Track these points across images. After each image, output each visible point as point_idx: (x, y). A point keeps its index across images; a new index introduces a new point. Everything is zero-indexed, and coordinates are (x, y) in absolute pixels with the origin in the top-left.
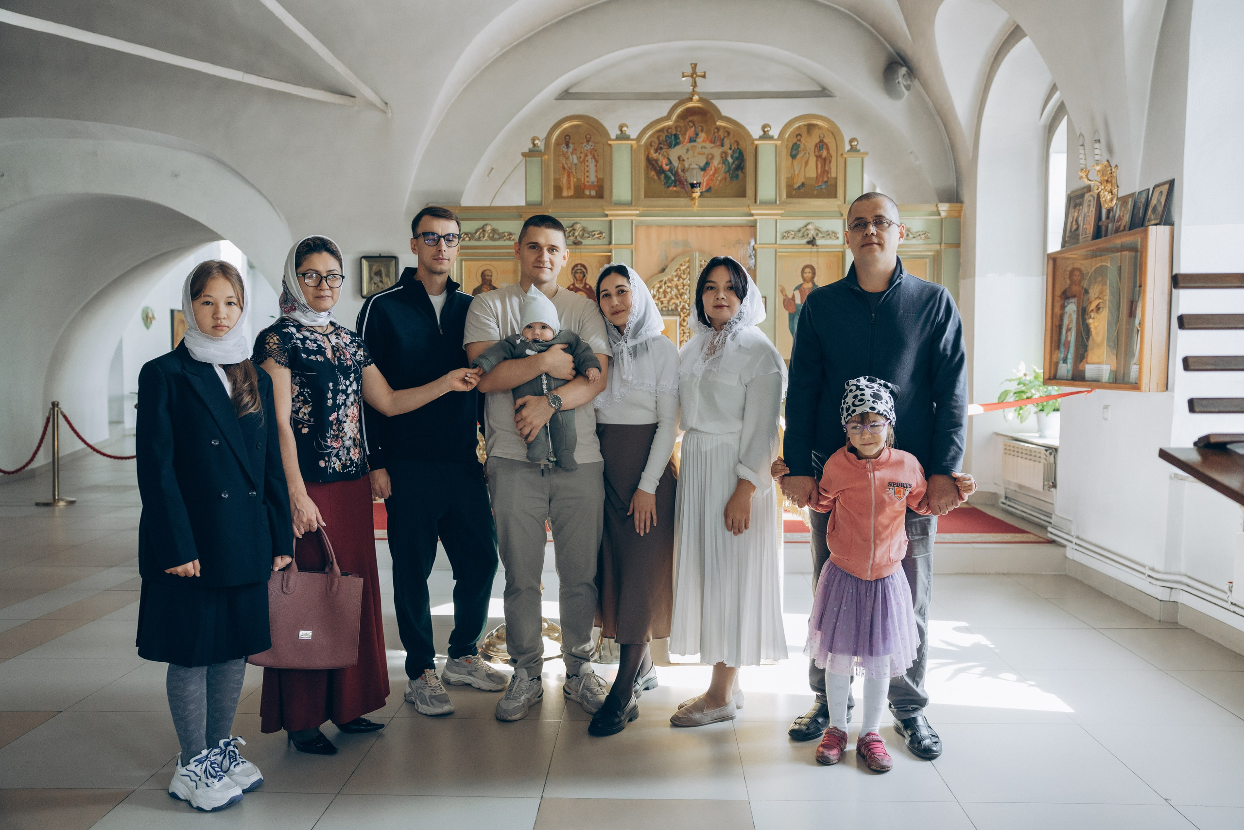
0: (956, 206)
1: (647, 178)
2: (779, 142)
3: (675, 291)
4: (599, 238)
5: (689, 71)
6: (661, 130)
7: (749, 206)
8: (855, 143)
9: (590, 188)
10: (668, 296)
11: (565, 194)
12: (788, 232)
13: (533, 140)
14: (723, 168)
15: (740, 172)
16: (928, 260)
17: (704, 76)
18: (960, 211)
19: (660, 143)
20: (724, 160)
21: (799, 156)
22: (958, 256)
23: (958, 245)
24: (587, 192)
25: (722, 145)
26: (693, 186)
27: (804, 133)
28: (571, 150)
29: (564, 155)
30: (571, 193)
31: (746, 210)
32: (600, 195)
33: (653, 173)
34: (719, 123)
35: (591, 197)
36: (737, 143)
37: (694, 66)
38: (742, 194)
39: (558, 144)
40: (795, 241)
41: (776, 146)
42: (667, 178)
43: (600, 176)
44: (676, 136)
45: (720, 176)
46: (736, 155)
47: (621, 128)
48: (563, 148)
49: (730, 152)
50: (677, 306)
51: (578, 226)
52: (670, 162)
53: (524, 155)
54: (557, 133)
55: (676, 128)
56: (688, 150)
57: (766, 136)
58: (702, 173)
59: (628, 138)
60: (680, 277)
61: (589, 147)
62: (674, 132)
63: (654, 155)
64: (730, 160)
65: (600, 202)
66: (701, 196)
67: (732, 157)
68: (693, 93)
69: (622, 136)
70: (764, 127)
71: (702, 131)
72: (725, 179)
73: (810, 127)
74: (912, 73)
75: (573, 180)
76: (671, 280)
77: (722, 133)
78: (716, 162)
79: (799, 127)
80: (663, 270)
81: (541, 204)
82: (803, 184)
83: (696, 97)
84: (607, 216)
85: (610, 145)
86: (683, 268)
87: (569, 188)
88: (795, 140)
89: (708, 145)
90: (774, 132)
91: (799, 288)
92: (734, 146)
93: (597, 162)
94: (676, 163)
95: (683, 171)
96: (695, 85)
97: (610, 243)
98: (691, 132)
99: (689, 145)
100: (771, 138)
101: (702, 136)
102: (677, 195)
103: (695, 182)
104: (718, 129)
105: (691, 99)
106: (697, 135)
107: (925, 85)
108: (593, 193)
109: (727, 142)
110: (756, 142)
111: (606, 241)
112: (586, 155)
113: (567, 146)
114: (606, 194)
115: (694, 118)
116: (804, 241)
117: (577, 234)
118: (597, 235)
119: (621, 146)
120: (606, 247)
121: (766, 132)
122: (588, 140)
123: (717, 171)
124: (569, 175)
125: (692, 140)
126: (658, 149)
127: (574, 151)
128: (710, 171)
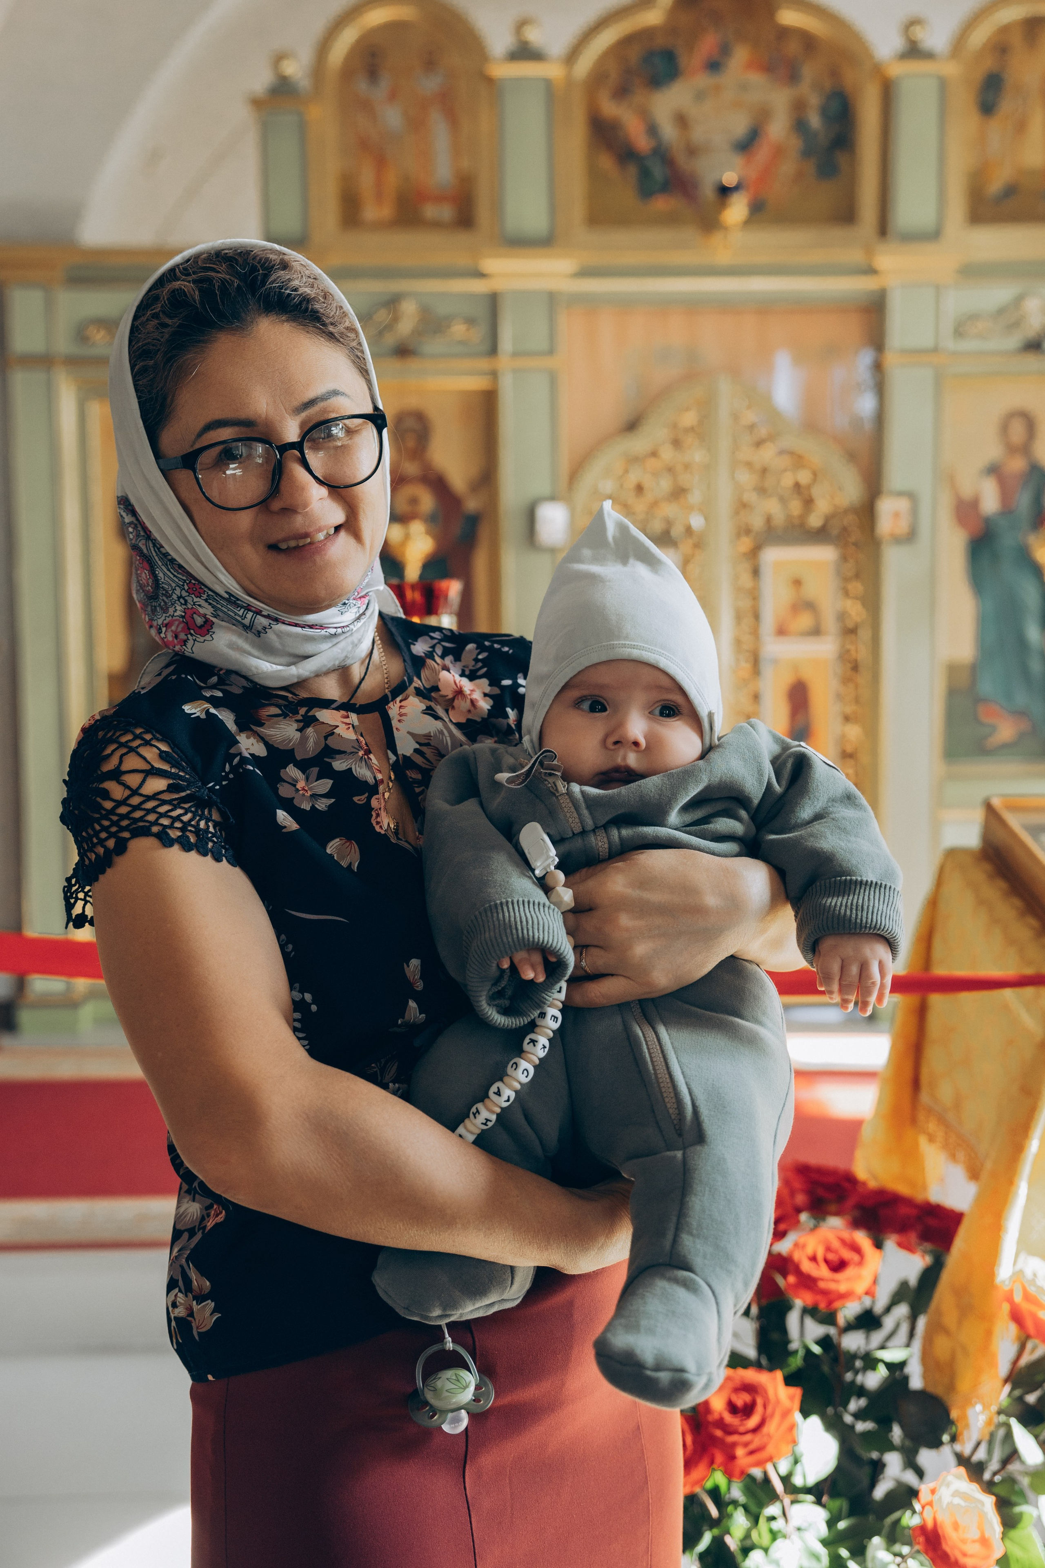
1: (594, 174)
2: (952, 69)
3: (665, 484)
4: (462, 341)
7: (869, 252)
9: (439, 199)
10: (649, 497)
11: (371, 212)
12: (974, 317)
13: (279, 58)
14: (795, 144)
15: (841, 158)
19: (627, 73)
20: (800, 125)
21: (1005, 107)
24: (431, 211)
25: (794, 77)
26: (724, 191)
27: (1016, 40)
28: (384, 91)
29: (366, 106)
30: (386, 212)
31: (856, 256)
32: (465, 220)
33: (607, 162)
34: (791, 17)
35: (438, 224)
36: (834, 73)
38: (846, 215)
39: (347, 73)
40: (993, 344)
41: (943, 84)
42: (645, 174)
43: (466, 165)
44: (669, 56)
45: (788, 168)
46: (831, 107)
48: (362, 84)
49: (814, 101)
50: (669, 523)
51: (409, 309)
52: (652, 130)
53: (255, 104)
54: (348, 37)
55: (670, 28)
56: (700, 96)
57: (912, 51)
58: (739, 159)
60: (676, 443)
62: (663, 44)
63: (610, 108)
64: (815, 121)
65: (462, 238)
67: (824, 112)
70: (910, 26)
72: (799, 175)
73: (1034, 27)
75: (392, 179)
76: (654, 454)
77: (793, 47)
78: (776, 129)
79: (1005, 30)
80: (632, 426)
82: (1010, 191)
84: (483, 276)
85: (490, 81)
86: (689, 419)
87: (379, 197)
88: (989, 64)
89: (756, 78)
90: (937, 38)
91: (994, 470)
92: (827, 83)
94: (669, 131)
95: (692, 151)
97: (493, 351)
98: (708, 43)
99: (702, 80)
100: (929, 56)
101: (740, 55)
102: (671, 220)
103: (729, 178)
104: (784, 32)
106: (725, 50)
108: (445, 212)
109: (809, 72)
110: (896, 70)
111: (485, 346)
112: (425, 107)
113: (373, 73)
114: (483, 213)
115: (720, 3)
116: (1014, 341)
117: (406, 327)
118: (459, 329)
119: (518, 81)
120: (484, 364)
121: (913, 39)
122: (430, 64)
123: (779, 152)
124: (381, 162)
125: (714, 66)
126: (622, 92)
127: (393, 96)
128: (762, 153)
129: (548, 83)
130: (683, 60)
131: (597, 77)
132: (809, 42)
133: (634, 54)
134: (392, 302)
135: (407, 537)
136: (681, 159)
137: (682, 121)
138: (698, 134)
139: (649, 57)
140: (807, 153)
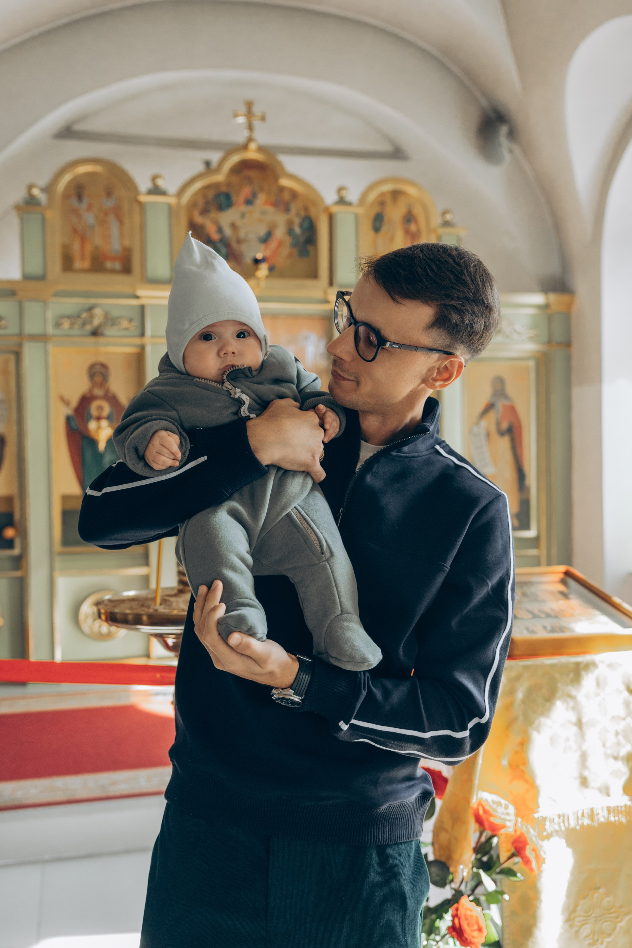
0: (565, 298)
2: (360, 211)
4: (126, 329)
5: (243, 109)
6: (207, 187)
7: (325, 292)
8: (448, 217)
9: (113, 259)
11: (78, 264)
13: (30, 187)
14: (288, 240)
15: (310, 248)
16: (531, 364)
17: (263, 118)
18: (570, 306)
19: (207, 203)
20: (290, 231)
21: (384, 229)
22: (568, 359)
23: (568, 344)
24: (109, 265)
25: (287, 210)
26: (257, 262)
27: (388, 199)
28: (84, 206)
29: (75, 212)
30: (87, 264)
31: (318, 294)
32: (127, 269)
34: (284, 182)
35: (113, 271)
36: (306, 209)
37: (249, 105)
38: (314, 275)
39: (66, 196)
41: (357, 217)
43: (127, 243)
44: (228, 196)
45: (285, 251)
46: (306, 224)
47: (154, 178)
48: (74, 202)
49: (297, 221)
51: (98, 312)
52: (220, 230)
53: (17, 208)
54: (67, 178)
55: (229, 184)
56: (243, 216)
57: (342, 201)
58: (262, 246)
59: (163, 193)
61: (109, 204)
62: (224, 189)
63: (199, 219)
64: (297, 230)
65: (127, 278)
66: (268, 277)
67: (301, 225)
68: (250, 140)
69: (156, 191)
70: (340, 189)
71: (261, 189)
72: (290, 255)
73: (396, 194)
74: (512, 135)
75: (89, 248)
77: (286, 196)
78: (280, 233)
79: (382, 194)
81: (42, 278)
83: (253, 146)
84: (137, 297)
85: (139, 203)
87: (83, 257)
88: (376, 210)
89: (270, 209)
90: (353, 196)
92: (303, 214)
93: (121, 222)
94: (228, 232)
95: (239, 241)
96: (250, 128)
97: (142, 334)
98: (246, 191)
99: (244, 208)
100: (349, 204)
101: (261, 198)
103: (259, 256)
104: (282, 189)
105: (245, 147)
106: (254, 195)
107: (526, 152)
108: (117, 266)
109: (294, 208)
110: (335, 209)
111: (138, 332)
112: (106, 214)
113: (80, 197)
114: (137, 267)
115: (252, 173)
117: (96, 322)
118: (125, 324)
119: (154, 204)
120: (138, 341)
121: (342, 196)
122: (109, 194)
123: (281, 244)
124: (83, 240)
125: (249, 202)
126: (205, 212)
127: (89, 208)
128: (273, 244)
129: (170, 207)
130: (234, 198)
131: (193, 204)
132: (294, 195)
133: (211, 194)
134: (90, 309)
135: (99, 428)
136: (234, 245)
137: (233, 226)
138: (242, 234)
139: (217, 196)
140: (294, 245)
